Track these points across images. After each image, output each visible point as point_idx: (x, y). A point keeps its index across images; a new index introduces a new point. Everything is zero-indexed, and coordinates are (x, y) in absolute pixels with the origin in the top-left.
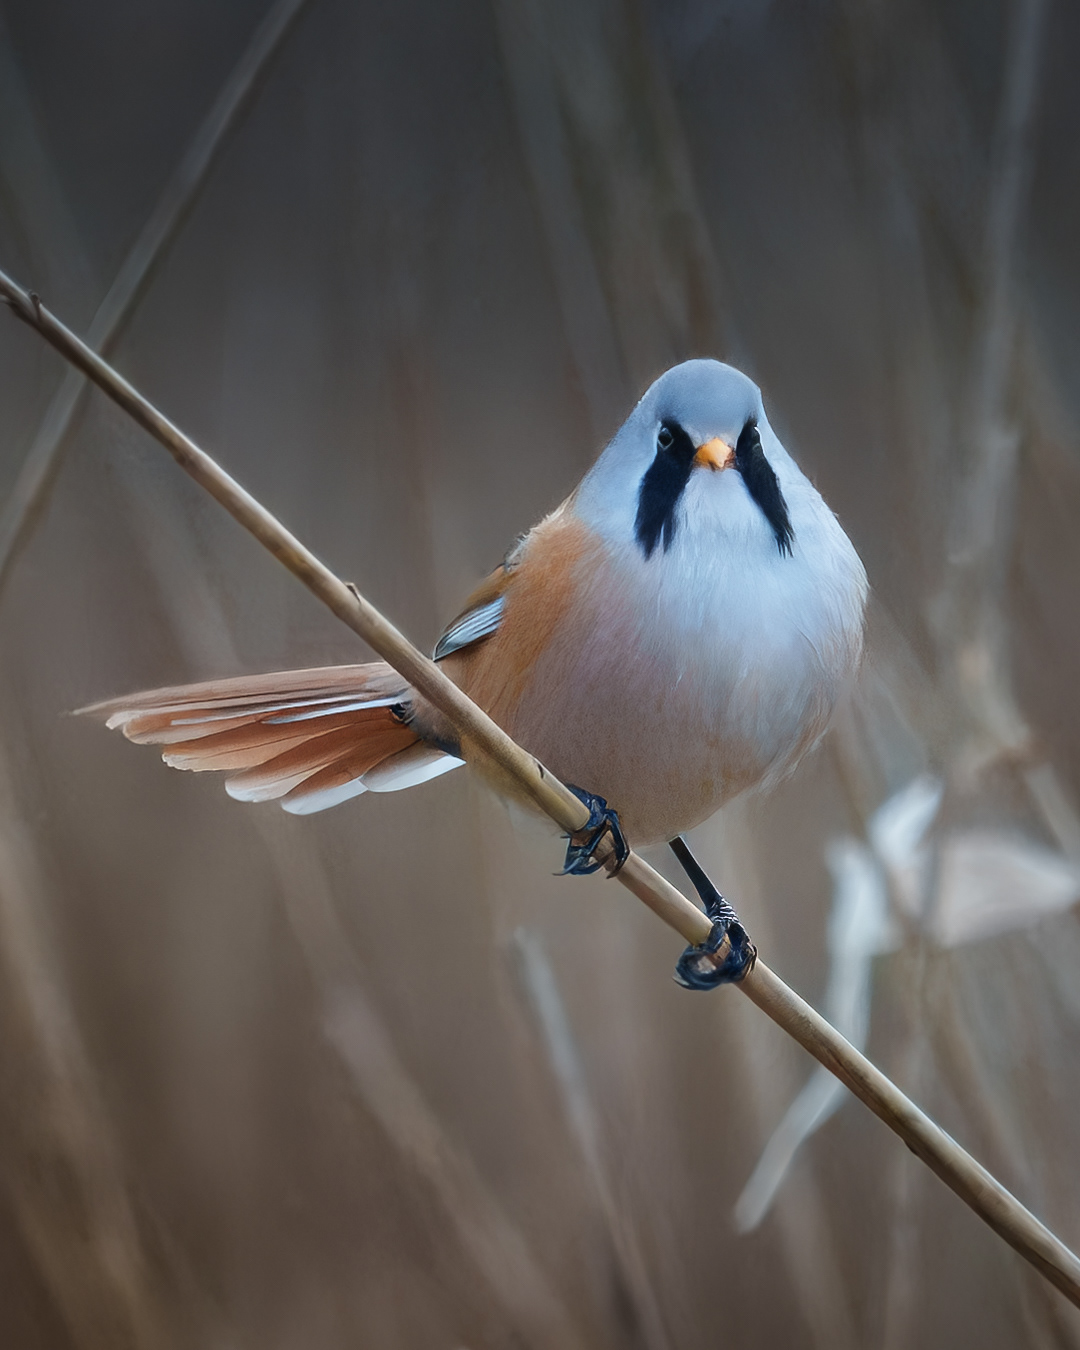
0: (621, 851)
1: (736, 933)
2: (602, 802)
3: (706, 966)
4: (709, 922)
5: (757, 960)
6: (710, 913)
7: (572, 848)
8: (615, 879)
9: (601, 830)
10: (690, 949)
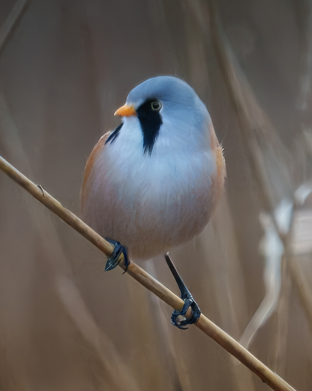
0: (127, 263)
1: (193, 305)
2: (118, 243)
3: (182, 318)
4: (182, 301)
5: (201, 314)
6: (182, 298)
7: (108, 262)
8: (126, 273)
9: (118, 253)
10: (175, 312)
